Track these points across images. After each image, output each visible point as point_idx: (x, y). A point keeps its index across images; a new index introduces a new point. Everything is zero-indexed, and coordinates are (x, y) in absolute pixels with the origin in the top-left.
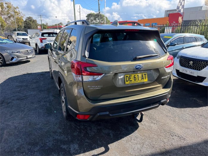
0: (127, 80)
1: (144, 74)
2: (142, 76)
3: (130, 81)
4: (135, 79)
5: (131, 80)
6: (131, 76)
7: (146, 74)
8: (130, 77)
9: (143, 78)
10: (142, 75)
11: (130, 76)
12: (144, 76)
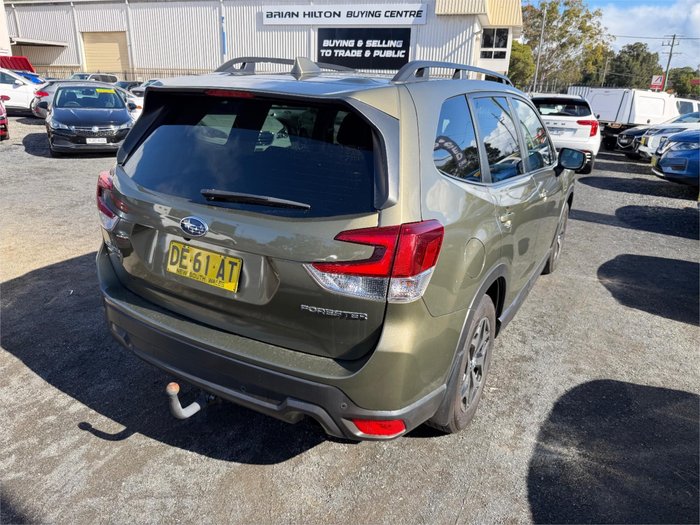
0: (175, 260)
1: (230, 262)
2: (222, 265)
3: (181, 266)
4: (197, 267)
5: (185, 262)
6: (188, 251)
7: (236, 264)
8: (185, 254)
9: (221, 275)
10: (223, 260)
11: (183, 250)
12: (228, 267)
